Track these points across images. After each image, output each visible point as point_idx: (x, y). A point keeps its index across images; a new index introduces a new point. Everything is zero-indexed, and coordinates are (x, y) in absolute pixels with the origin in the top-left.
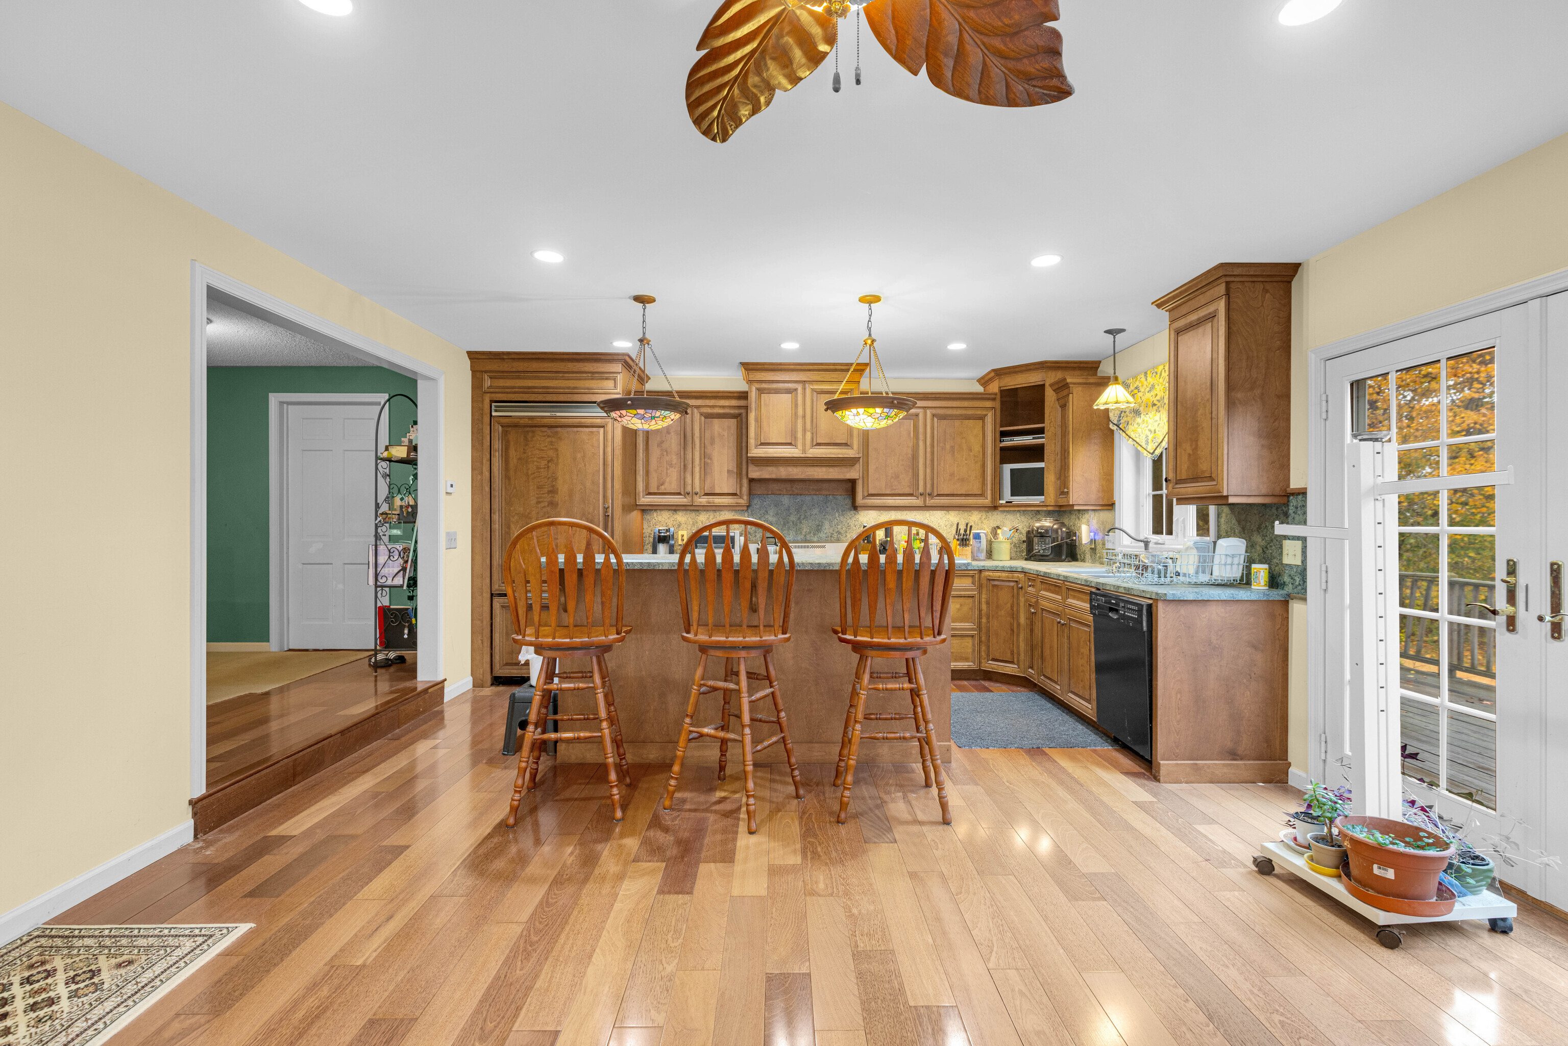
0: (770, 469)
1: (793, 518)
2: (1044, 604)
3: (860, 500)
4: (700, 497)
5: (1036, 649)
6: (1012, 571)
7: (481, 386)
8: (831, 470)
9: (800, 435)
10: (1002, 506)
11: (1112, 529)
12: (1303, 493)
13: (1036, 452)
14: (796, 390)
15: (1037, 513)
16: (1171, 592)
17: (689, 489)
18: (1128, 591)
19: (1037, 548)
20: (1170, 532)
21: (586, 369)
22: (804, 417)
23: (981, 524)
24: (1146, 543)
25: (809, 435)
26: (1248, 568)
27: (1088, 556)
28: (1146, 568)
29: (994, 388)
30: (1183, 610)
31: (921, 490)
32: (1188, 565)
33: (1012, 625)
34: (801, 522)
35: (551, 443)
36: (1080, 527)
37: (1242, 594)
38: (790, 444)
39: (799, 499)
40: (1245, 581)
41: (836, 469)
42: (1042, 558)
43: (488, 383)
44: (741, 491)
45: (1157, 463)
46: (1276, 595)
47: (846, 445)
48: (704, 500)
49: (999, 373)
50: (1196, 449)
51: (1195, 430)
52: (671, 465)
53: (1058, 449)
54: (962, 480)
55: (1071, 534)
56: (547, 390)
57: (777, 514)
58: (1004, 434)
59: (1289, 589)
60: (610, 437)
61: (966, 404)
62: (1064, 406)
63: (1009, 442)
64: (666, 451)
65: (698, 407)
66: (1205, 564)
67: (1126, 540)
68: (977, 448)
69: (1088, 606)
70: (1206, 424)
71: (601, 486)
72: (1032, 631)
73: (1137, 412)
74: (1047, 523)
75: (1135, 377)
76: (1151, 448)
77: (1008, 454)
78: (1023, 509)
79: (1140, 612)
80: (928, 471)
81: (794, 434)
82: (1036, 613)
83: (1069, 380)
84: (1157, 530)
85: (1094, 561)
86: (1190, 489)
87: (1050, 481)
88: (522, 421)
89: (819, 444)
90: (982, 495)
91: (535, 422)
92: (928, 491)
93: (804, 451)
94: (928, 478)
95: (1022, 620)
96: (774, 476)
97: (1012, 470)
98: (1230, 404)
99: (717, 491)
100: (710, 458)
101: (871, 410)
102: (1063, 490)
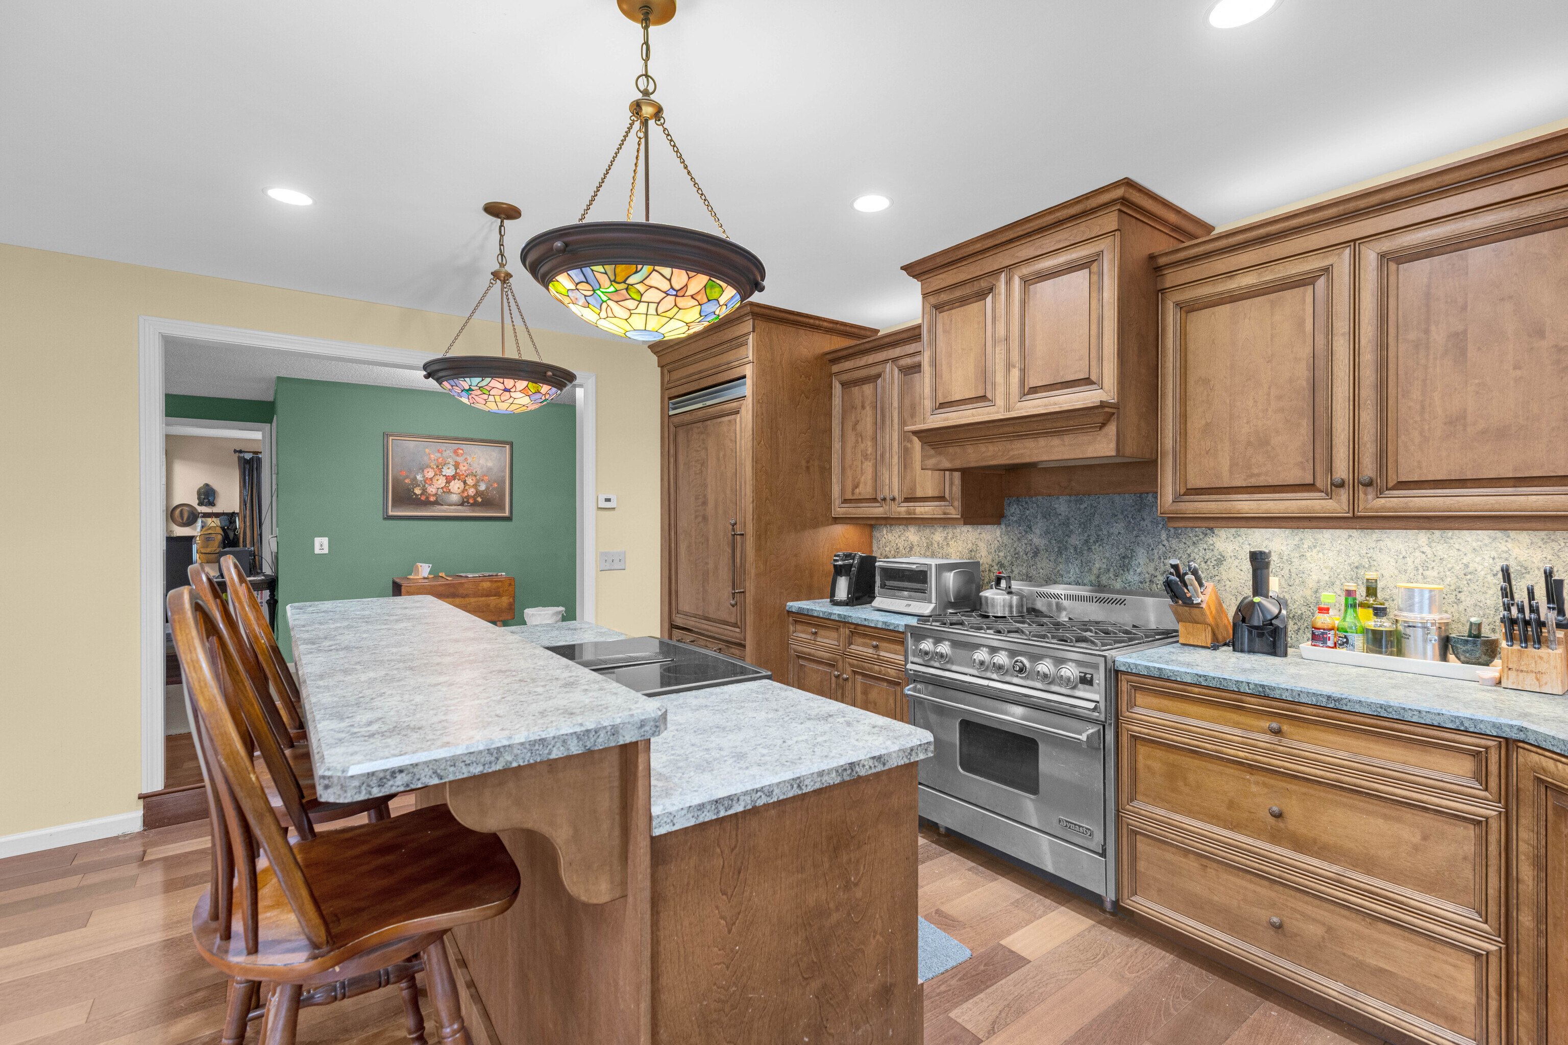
0: (951, 450)
1: (1075, 541)
4: (898, 505)
7: (664, 383)
8: (1056, 441)
9: (999, 377)
14: (992, 288)
17: (886, 493)
25: (1015, 374)
31: (1343, 474)
34: (1089, 549)
35: (703, 441)
38: (984, 398)
43: (667, 377)
47: (1087, 381)
52: (866, 456)
56: (701, 375)
60: (744, 425)
64: (861, 436)
65: (895, 360)
71: (738, 493)
81: (989, 376)
88: (686, 419)
89: (1034, 390)
91: (693, 417)
92: (1365, 474)
93: (1007, 408)
94: (1365, 439)
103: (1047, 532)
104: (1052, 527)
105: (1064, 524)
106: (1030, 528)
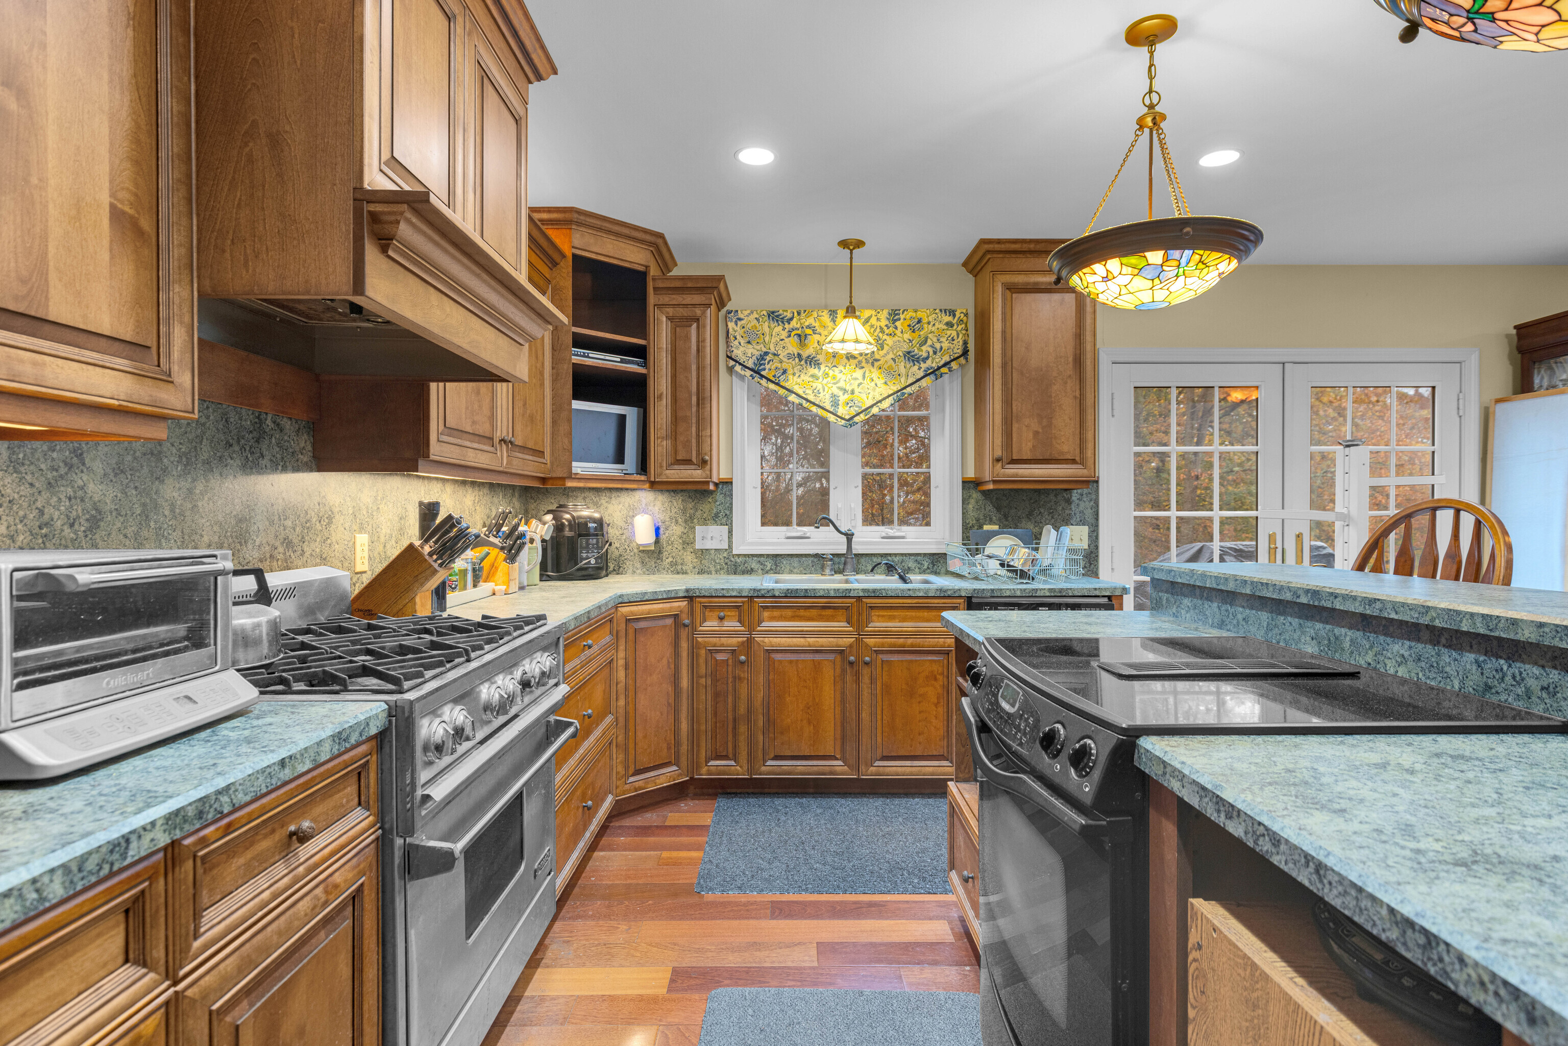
103: (119, 470)
104: (129, 458)
105: (152, 454)
106: (80, 456)
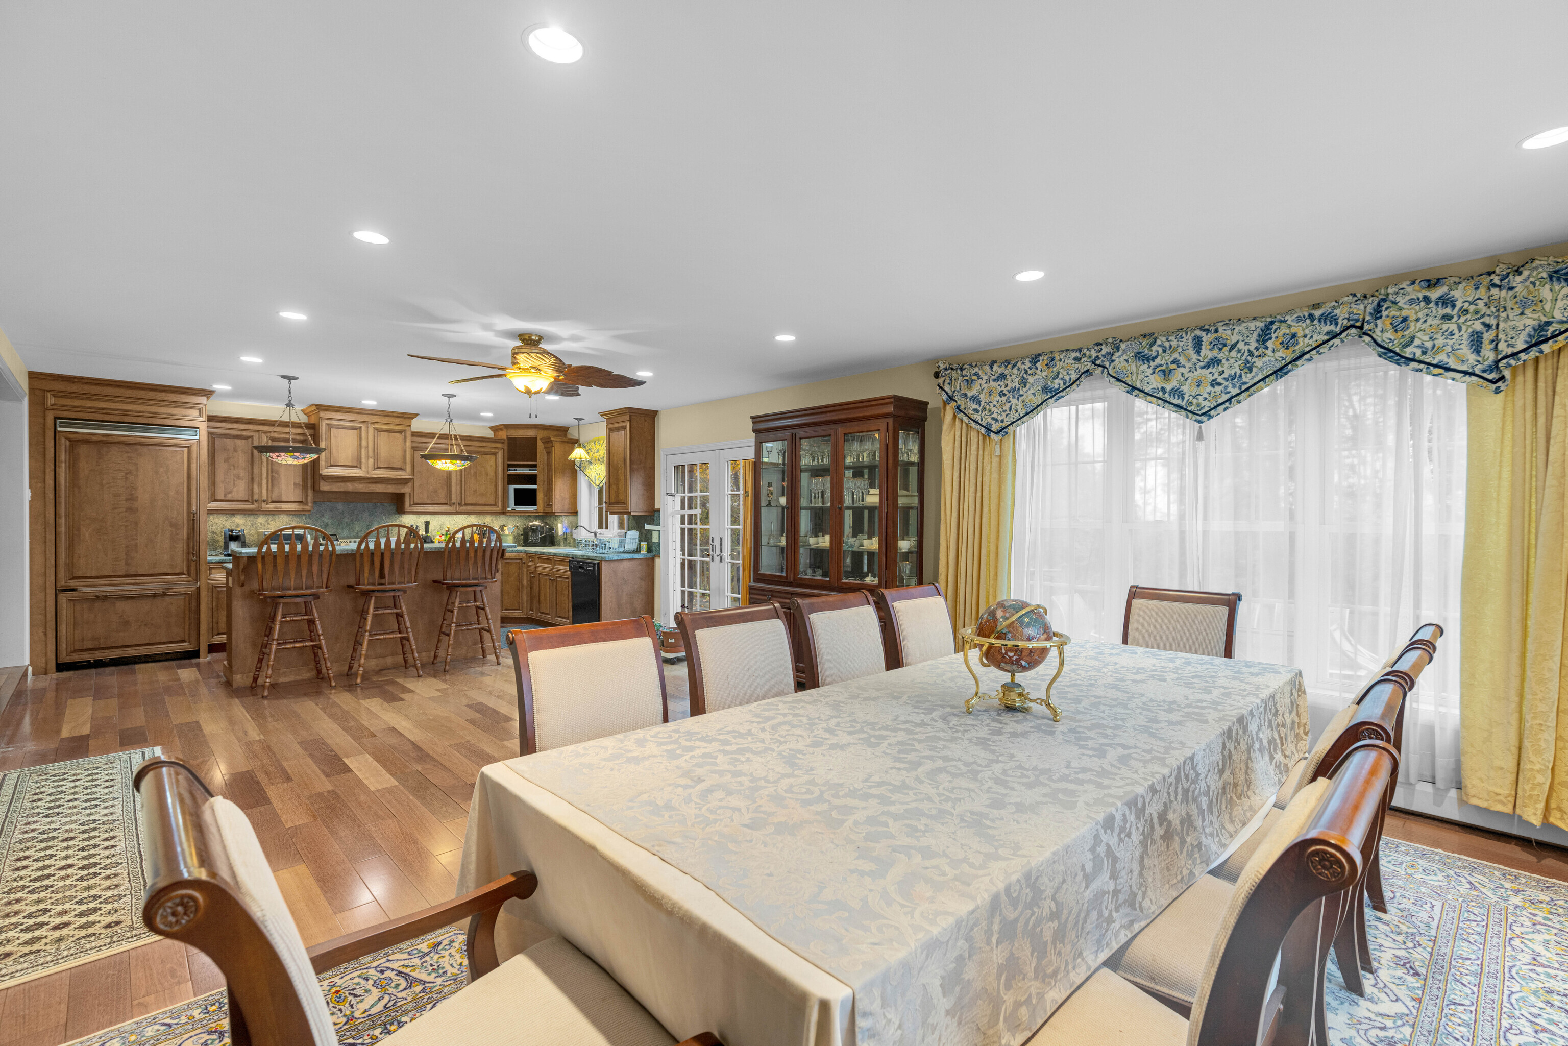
0: (339, 484)
1: (346, 520)
2: (540, 570)
3: (407, 506)
4: (268, 504)
5: (534, 598)
6: (519, 552)
7: (43, 403)
8: (390, 486)
9: (363, 460)
10: (509, 512)
11: (577, 527)
12: (659, 511)
13: (532, 479)
14: (360, 427)
15: (529, 516)
16: (607, 556)
17: (256, 497)
18: (589, 557)
19: (531, 539)
20: (607, 528)
21: (170, 399)
22: (367, 447)
23: (495, 523)
24: (595, 534)
25: (371, 461)
26: (639, 544)
27: (562, 543)
28: (596, 546)
29: (503, 435)
30: (613, 564)
31: (453, 500)
32: (615, 544)
33: (518, 586)
34: (353, 523)
35: (130, 458)
36: (557, 526)
37: (636, 556)
38: (356, 467)
39: (352, 505)
40: (638, 551)
41: (393, 486)
42: (534, 545)
43: (51, 400)
44: (306, 499)
45: (600, 492)
46: (650, 555)
47: (401, 469)
48: (271, 507)
49: (507, 427)
50: (618, 489)
51: (617, 479)
52: (238, 477)
53: (545, 478)
54: (482, 495)
55: (551, 529)
56: (124, 412)
57: (332, 517)
58: (510, 466)
59: (654, 553)
60: (194, 456)
61: (484, 444)
62: (549, 453)
63: (513, 471)
64: (233, 466)
65: (265, 432)
66: (622, 543)
67: (584, 532)
68: (492, 474)
69: (567, 568)
70: (622, 478)
71: (185, 496)
72: (532, 588)
73: (590, 463)
74: (537, 523)
75: (589, 443)
76: (597, 483)
77: (512, 479)
78: (522, 515)
79: (594, 567)
80: (458, 488)
81: (359, 459)
82: (534, 577)
83: (552, 439)
84: (600, 527)
85: (565, 545)
86: (616, 507)
87: (540, 497)
88: (95, 438)
89: (380, 468)
90: (495, 505)
91: (110, 439)
92: (459, 501)
93: (367, 472)
94: (458, 493)
95: (525, 583)
96: (342, 490)
97: (515, 490)
98: (632, 470)
99: (284, 499)
100: (277, 473)
101: (454, 462)
102: (549, 503)
